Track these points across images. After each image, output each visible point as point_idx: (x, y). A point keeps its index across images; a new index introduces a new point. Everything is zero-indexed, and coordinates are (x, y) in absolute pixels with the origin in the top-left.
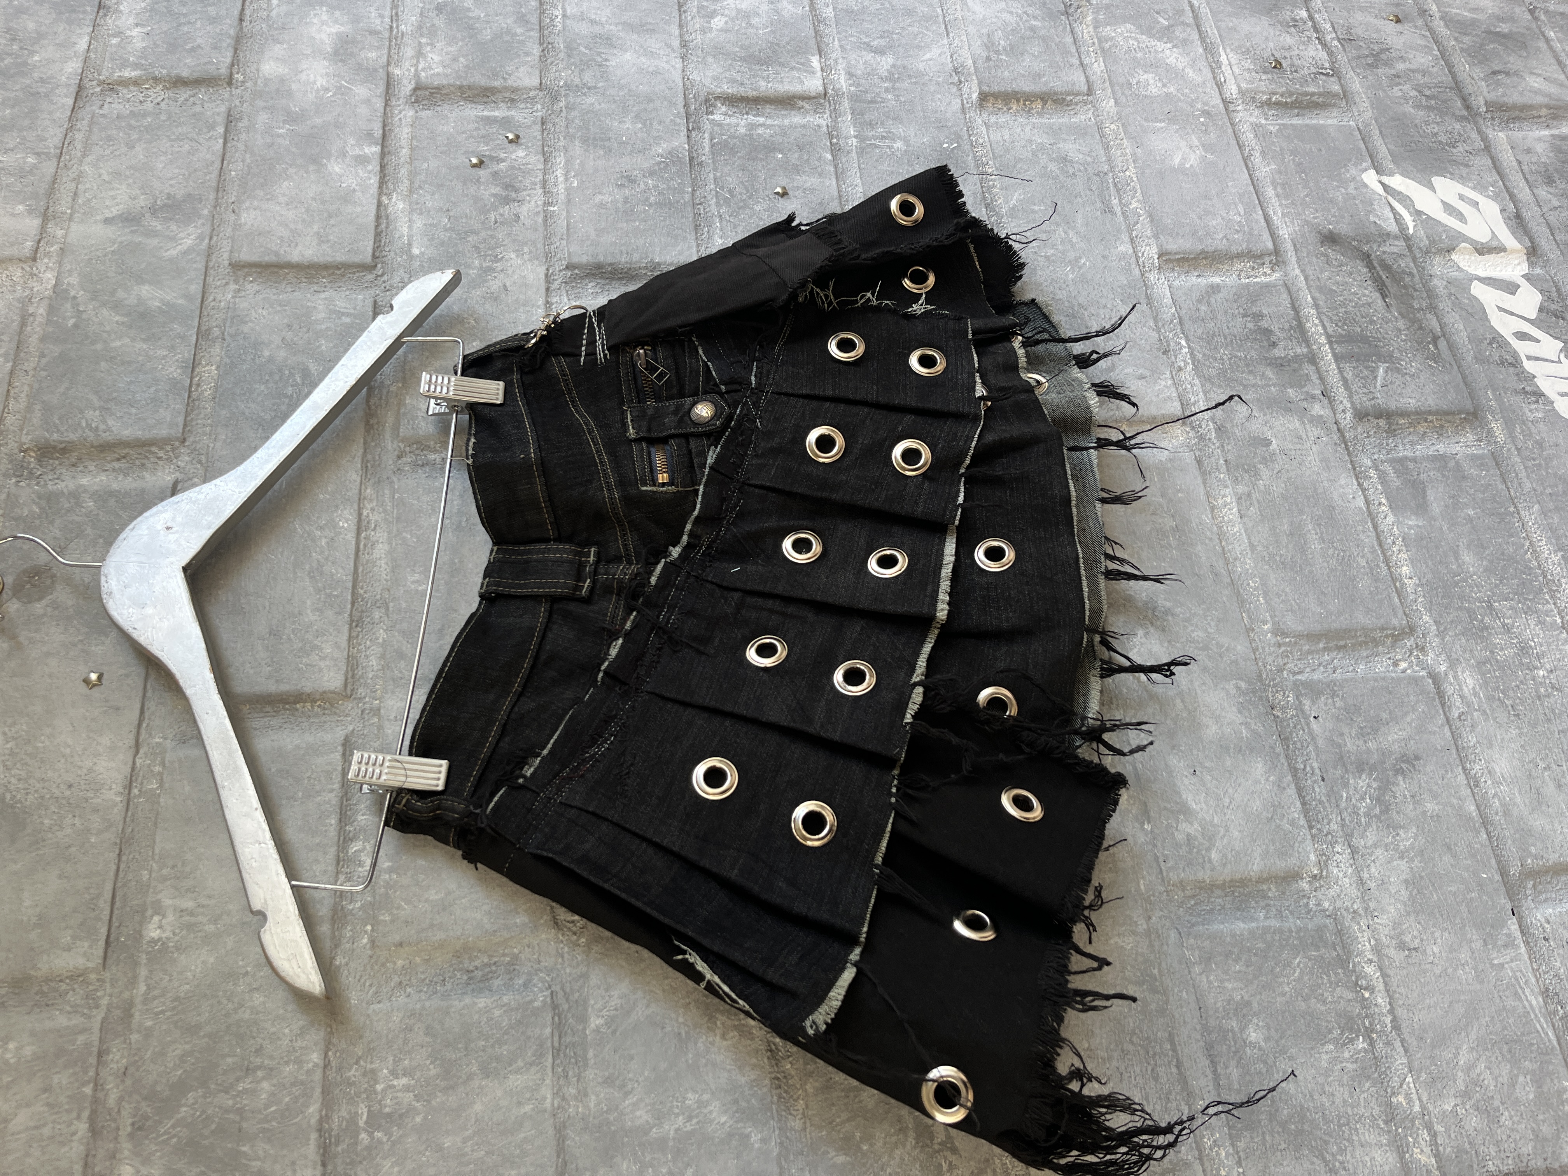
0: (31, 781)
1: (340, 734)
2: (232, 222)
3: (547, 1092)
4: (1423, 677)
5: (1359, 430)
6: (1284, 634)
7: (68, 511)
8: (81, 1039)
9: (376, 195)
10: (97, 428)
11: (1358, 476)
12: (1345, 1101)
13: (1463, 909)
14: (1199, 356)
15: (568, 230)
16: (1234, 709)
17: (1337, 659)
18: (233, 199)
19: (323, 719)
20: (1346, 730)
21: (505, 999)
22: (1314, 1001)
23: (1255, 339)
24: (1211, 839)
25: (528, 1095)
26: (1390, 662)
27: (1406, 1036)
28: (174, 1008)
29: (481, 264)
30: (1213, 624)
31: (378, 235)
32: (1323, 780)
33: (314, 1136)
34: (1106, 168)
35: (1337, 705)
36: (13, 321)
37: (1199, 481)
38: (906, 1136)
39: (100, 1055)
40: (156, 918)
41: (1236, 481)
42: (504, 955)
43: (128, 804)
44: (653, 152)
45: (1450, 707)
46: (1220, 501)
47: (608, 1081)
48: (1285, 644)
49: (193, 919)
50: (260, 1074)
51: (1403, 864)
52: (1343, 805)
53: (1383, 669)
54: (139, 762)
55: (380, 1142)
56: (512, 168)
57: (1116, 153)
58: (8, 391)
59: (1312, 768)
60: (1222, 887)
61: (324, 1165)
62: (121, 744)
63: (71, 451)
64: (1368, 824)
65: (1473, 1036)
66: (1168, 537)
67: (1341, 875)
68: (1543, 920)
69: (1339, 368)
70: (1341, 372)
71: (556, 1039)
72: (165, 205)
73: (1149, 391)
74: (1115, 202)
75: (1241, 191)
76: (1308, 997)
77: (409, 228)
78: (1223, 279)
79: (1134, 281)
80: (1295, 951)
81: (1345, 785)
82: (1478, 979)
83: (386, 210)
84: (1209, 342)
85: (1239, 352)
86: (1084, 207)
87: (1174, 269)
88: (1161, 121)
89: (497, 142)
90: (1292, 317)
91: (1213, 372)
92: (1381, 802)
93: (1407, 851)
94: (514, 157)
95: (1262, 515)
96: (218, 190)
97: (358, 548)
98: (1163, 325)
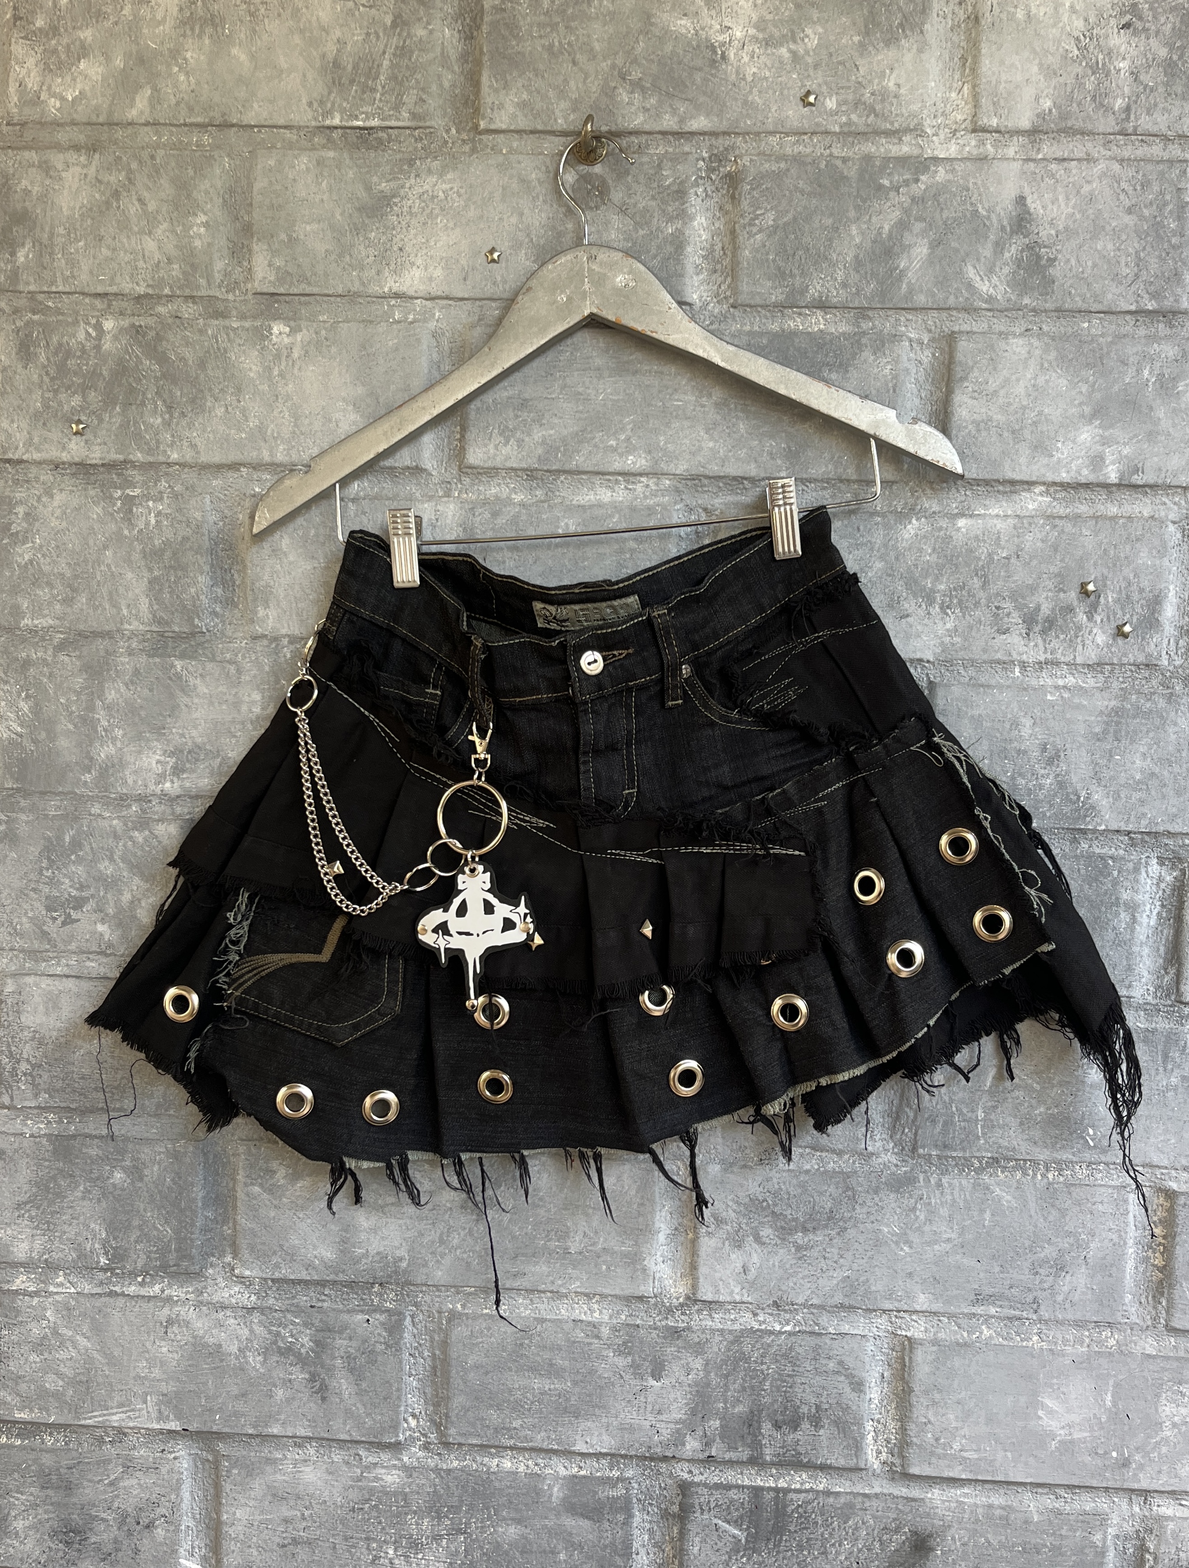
0: (408, 218)
2: (1013, 329)
3: (135, 625)
4: (398, 1436)
5: (670, 1482)
6: (449, 1321)
7: (664, 211)
8: (203, 282)
9: (1042, 480)
10: (755, 225)
11: (613, 1457)
12: (65, 1232)
13: (193, 1387)
14: (768, 1340)
15: (982, 686)
16: (382, 1249)
17: (423, 1364)
18: (1045, 328)
19: (446, 449)
20: (354, 1344)
21: (203, 597)
22: (138, 1233)
23: (786, 1408)
24: (270, 1192)
25: (133, 612)
26: (417, 1412)
27: (103, 1299)
28: (219, 349)
30: (465, 1256)
31: (987, 483)
32: (312, 1307)
33: (121, 457)
34: (1045, 1313)
35: (378, 1345)
36: (892, 123)
37: (618, 1292)
38: (77, 889)
39: (192, 297)
40: (287, 329)
41: (615, 1329)
42: (239, 597)
43: (383, 297)
44: (1093, 788)
45: (368, 1450)
46: (596, 1306)
47: (136, 672)
48: (440, 1318)
49: (284, 358)
50: (167, 416)
51: (234, 1349)
52: (289, 1316)
53: (410, 1401)
54: (419, 301)
55: (114, 505)
56: (1079, 628)
57: (1072, 1333)
58: (806, 134)
59: (324, 1301)
60: (233, 1189)
61: (103, 465)
62: (434, 285)
63: (733, 203)
64: (270, 1332)
65: (96, 1355)
66: (559, 1241)
67: (232, 1292)
68: (177, 1454)
69: (743, 1487)
70: (738, 1487)
71: (170, 634)
72: (1039, 257)
73: (728, 1272)
74: (993, 1310)
75: (997, 1464)
76: (141, 1230)
77: (997, 516)
78: (876, 1401)
79: (876, 1299)
80: (177, 1232)
81: (305, 1325)
82: (138, 1377)
83: (1024, 490)
84: (785, 1356)
85: (771, 1385)
86: (986, 1271)
87: (893, 1350)
88: (1115, 1403)
89: (1120, 612)
90: (813, 1459)
91: (747, 1348)
92: (288, 1351)
93: (244, 1357)
94: (1095, 631)
95: (574, 1342)
96: (1060, 312)
97: (609, 474)
98: (813, 1313)
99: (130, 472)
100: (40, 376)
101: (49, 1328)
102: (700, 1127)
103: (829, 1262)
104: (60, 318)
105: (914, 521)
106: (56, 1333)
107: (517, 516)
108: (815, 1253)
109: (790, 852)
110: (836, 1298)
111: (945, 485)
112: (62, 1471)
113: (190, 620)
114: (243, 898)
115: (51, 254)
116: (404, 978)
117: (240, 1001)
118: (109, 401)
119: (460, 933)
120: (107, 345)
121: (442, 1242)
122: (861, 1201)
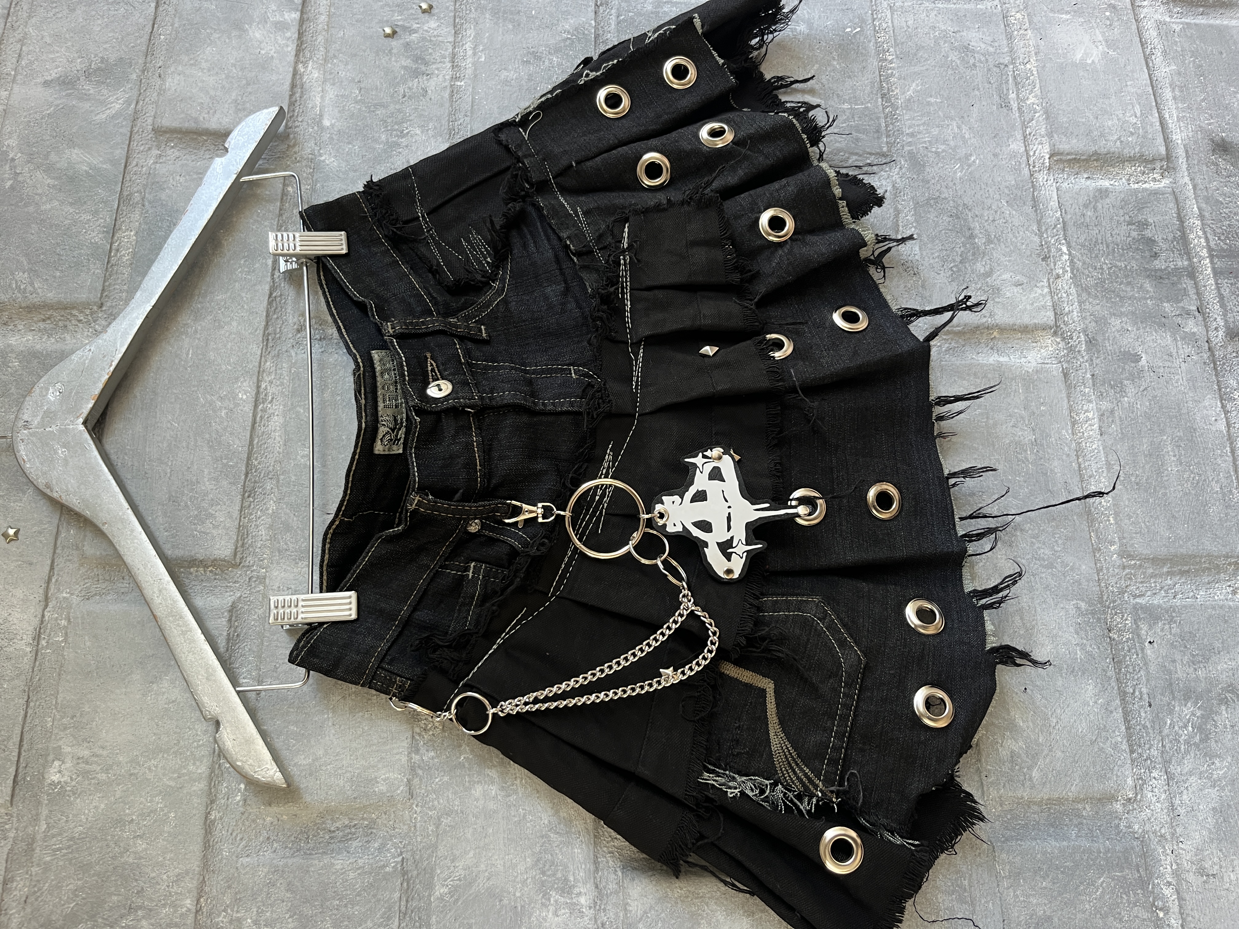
1: (228, 599)
2: (157, 87)
5: (1230, 349)
6: (1130, 557)
9: (292, 64)
11: (1223, 398)
14: (1079, 264)
16: (1072, 629)
18: (160, 64)
19: (214, 583)
20: (1178, 657)
21: (361, 863)
23: (1137, 249)
24: (1035, 757)
26: (1229, 590)
29: (387, 139)
30: (1060, 542)
31: (292, 104)
32: (1150, 706)
34: (1006, 60)
35: (1173, 631)
37: (1064, 395)
39: (5, 882)
40: (57, 763)
41: (1100, 396)
42: (363, 819)
43: (36, 655)
44: (560, 29)
46: (1082, 416)
48: (1129, 567)
49: (88, 767)
50: (140, 913)
52: (1166, 731)
53: (1222, 597)
54: (47, 615)
56: (424, 39)
57: (1018, 43)
59: (1141, 693)
60: (1040, 804)
62: (32, 597)
63: (3, 311)
64: (1187, 752)
66: (1026, 451)
67: (1154, 800)
69: (1217, 284)
70: (1218, 288)
71: (403, 904)
72: (99, 69)
73: (1024, 298)
74: (1013, 96)
75: (1139, 91)
77: (322, 97)
78: (1112, 182)
79: (1022, 181)
80: (1101, 870)
81: (1171, 712)
83: (301, 78)
84: (1090, 250)
85: (1120, 261)
86: (980, 100)
87: (1063, 170)
88: (1068, 13)
89: (411, 11)
90: (1176, 227)
91: (1091, 282)
92: (1203, 731)
93: (1220, 780)
94: (426, 28)
95: (1122, 433)
96: (149, 52)
97: (255, 418)
98: (1046, 230)
103: (997, 217)
105: (323, 158)
108: (991, 229)
109: (626, 235)
110: (1029, 212)
111: (292, 136)
113: (387, 878)
114: (708, 778)
116: (783, 595)
117: (828, 782)
119: (729, 528)
121: (1051, 566)
122: (937, 194)
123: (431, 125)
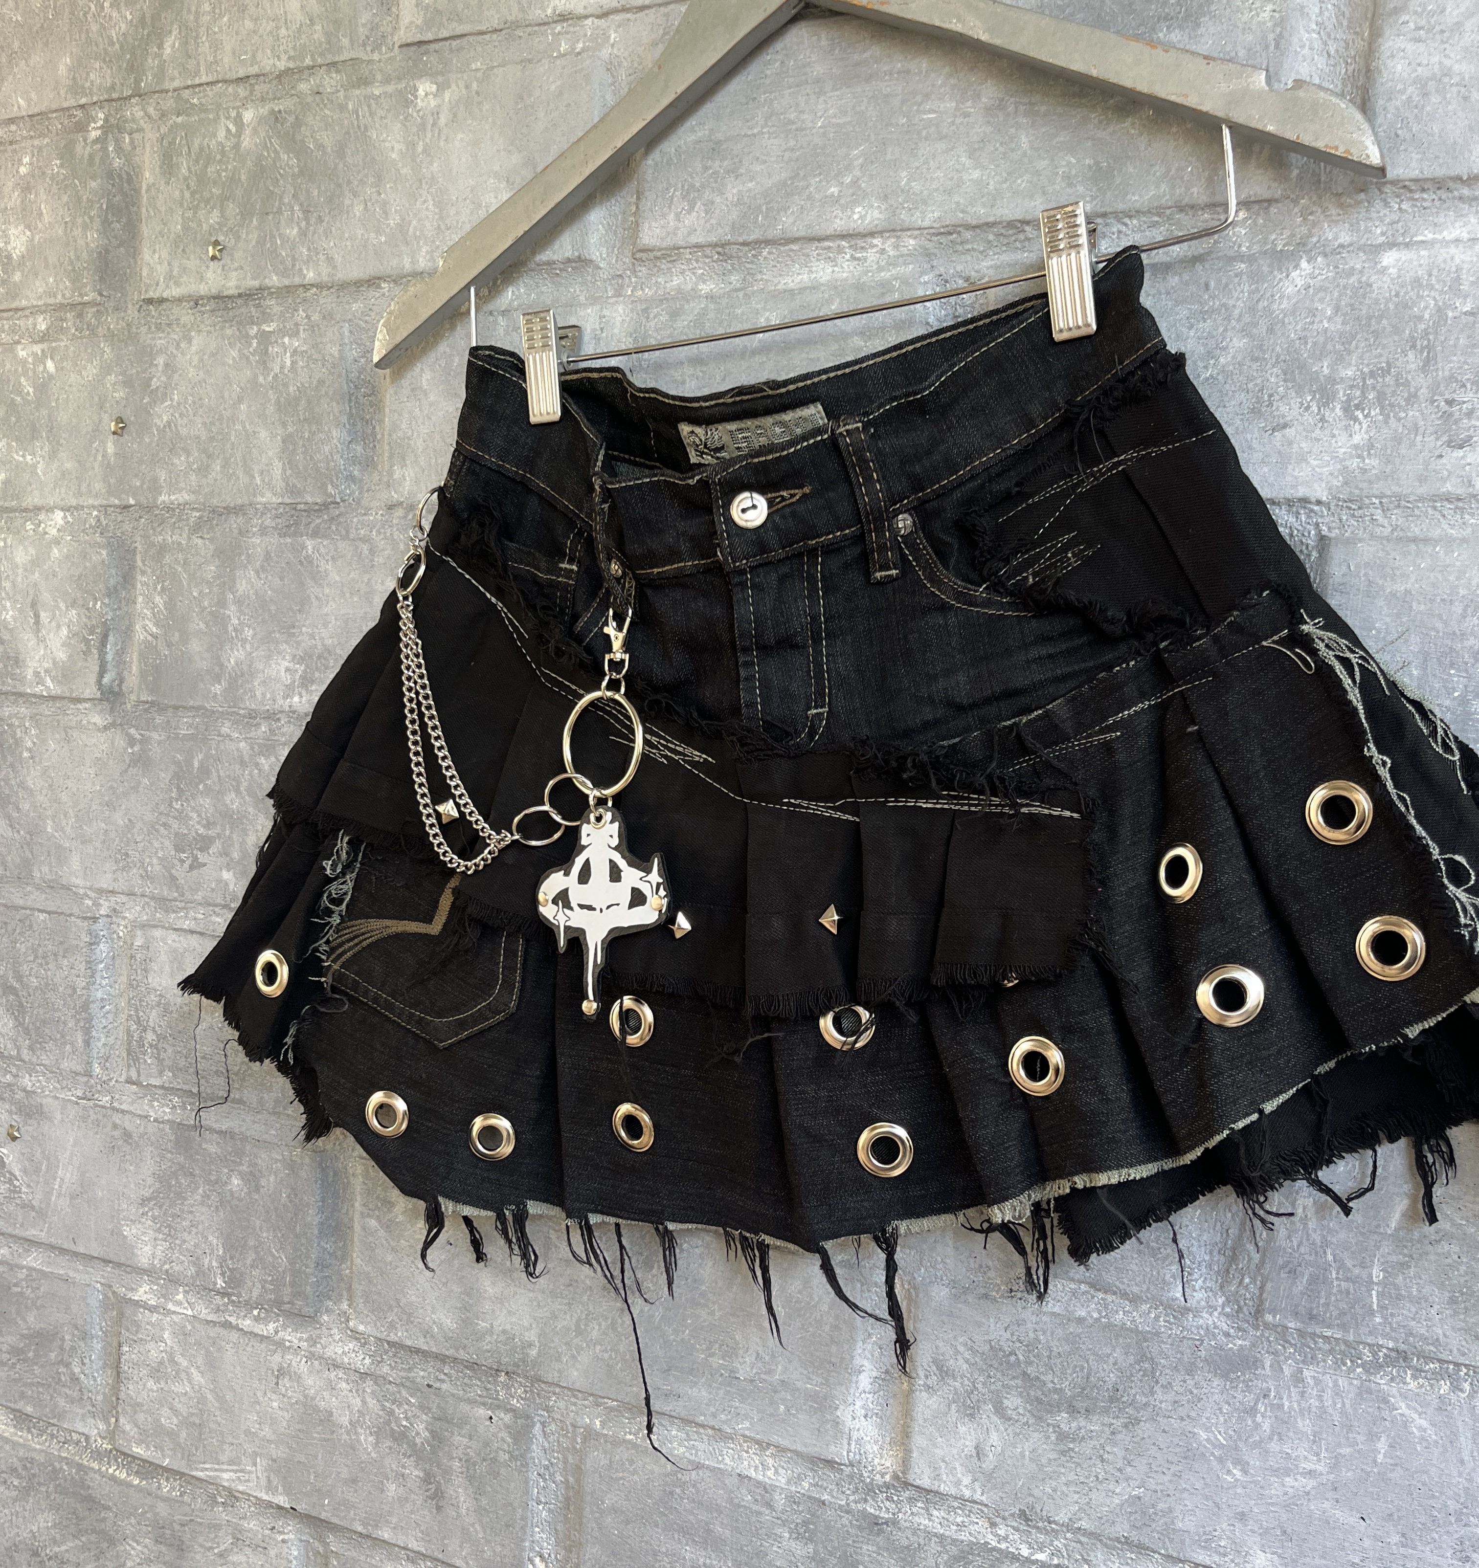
1: (598, 254)
3: (268, 497)
6: (585, 1440)
8: (346, 41)
12: (185, 1241)
13: (302, 1458)
15: (1415, 540)
16: (508, 1327)
17: (554, 1491)
20: (474, 1444)
21: (337, 457)
22: (254, 1256)
24: (387, 1229)
25: (266, 479)
26: (545, 1553)
27: (218, 1330)
28: (359, 127)
32: (428, 1385)
33: (256, 283)
35: (501, 1453)
37: (800, 1448)
38: (205, 827)
39: (334, 64)
40: (434, 88)
41: (792, 1500)
42: (379, 455)
43: (546, 24)
46: (770, 1461)
47: (268, 556)
48: (575, 1434)
49: (429, 127)
50: (304, 224)
51: (345, 1420)
52: (404, 1392)
53: (537, 1536)
54: (589, 21)
55: (250, 345)
59: (443, 1381)
61: (240, 295)
64: (383, 1408)
65: (209, 1395)
66: (724, 1358)
67: (346, 1349)
68: (286, 1537)
71: (303, 507)
73: (955, 1451)
76: (257, 1253)
79: (1183, 1542)
80: (292, 1262)
81: (422, 1408)
82: (247, 1432)
86: (1376, 1538)
92: (401, 1437)
93: (356, 1433)
95: (739, 1506)
97: (827, 238)
98: (1080, 1542)
99: (268, 303)
100: (182, 191)
101: (166, 1352)
102: (903, 1226)
103: (1109, 1468)
104: (203, 115)
105: (1303, 264)
106: (172, 1360)
107: (703, 314)
108: (1087, 1448)
109: (1056, 812)
110: (1118, 1528)
111: (1362, 196)
112: (177, 1527)
113: (324, 487)
115: (197, 37)
116: (524, 964)
117: (339, 977)
118: (246, 214)
119: (582, 906)
120: (247, 142)
121: (579, 1332)
122: (1163, 1381)
123: (1371, 462)
